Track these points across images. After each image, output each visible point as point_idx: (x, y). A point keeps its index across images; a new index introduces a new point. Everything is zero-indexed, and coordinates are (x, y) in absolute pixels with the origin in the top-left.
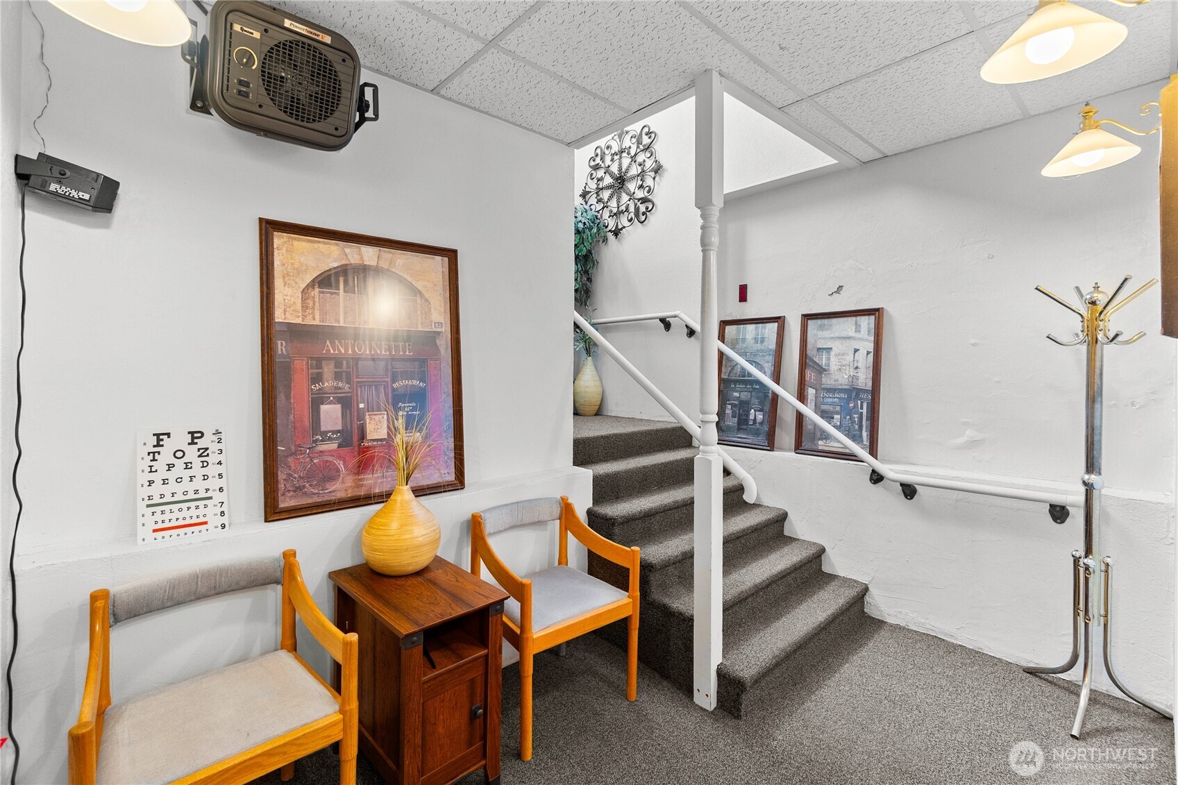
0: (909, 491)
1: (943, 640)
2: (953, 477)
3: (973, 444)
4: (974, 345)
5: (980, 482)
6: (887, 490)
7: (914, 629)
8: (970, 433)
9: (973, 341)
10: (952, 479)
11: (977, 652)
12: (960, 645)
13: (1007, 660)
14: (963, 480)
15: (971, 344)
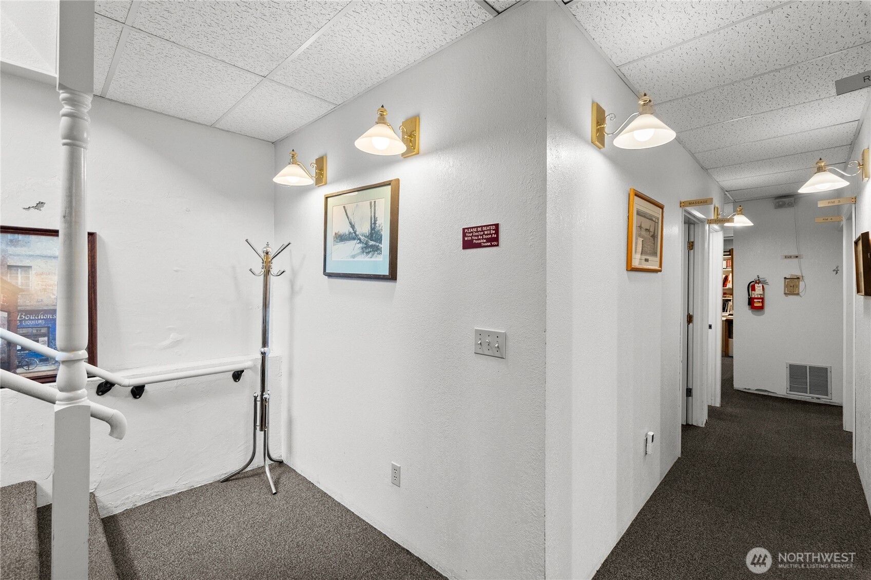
0: (137, 391)
1: (166, 497)
2: (174, 370)
3: (176, 343)
4: (176, 271)
5: (193, 368)
6: (115, 396)
7: (141, 505)
8: (173, 336)
9: (176, 268)
10: (173, 372)
11: (191, 490)
12: (179, 493)
13: (210, 482)
14: (182, 370)
15: (175, 271)
